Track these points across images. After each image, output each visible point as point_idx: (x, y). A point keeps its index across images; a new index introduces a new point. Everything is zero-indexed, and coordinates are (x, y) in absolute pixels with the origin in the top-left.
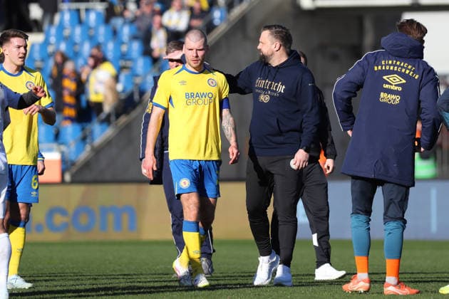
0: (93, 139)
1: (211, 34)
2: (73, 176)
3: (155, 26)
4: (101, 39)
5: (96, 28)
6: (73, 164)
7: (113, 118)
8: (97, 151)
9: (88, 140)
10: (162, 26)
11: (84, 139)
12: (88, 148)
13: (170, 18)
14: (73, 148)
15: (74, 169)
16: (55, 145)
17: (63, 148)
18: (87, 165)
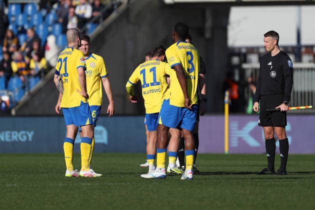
0: (29, 88)
1: (107, 20)
2: (17, 112)
3: (71, 15)
4: (35, 23)
5: (32, 16)
6: (17, 104)
7: (42, 74)
8: (33, 96)
9: (27, 89)
10: (75, 15)
11: (24, 88)
12: (27, 93)
13: (80, 9)
14: (17, 94)
15: (18, 107)
16: (5, 92)
17: (10, 93)
18: (26, 104)
